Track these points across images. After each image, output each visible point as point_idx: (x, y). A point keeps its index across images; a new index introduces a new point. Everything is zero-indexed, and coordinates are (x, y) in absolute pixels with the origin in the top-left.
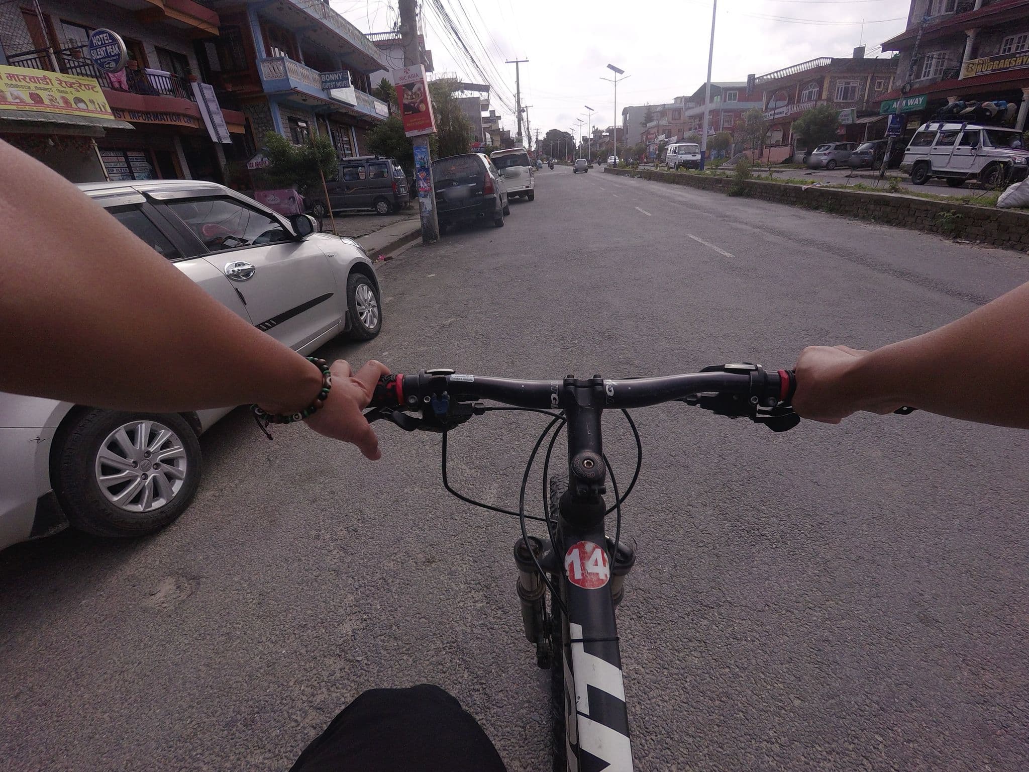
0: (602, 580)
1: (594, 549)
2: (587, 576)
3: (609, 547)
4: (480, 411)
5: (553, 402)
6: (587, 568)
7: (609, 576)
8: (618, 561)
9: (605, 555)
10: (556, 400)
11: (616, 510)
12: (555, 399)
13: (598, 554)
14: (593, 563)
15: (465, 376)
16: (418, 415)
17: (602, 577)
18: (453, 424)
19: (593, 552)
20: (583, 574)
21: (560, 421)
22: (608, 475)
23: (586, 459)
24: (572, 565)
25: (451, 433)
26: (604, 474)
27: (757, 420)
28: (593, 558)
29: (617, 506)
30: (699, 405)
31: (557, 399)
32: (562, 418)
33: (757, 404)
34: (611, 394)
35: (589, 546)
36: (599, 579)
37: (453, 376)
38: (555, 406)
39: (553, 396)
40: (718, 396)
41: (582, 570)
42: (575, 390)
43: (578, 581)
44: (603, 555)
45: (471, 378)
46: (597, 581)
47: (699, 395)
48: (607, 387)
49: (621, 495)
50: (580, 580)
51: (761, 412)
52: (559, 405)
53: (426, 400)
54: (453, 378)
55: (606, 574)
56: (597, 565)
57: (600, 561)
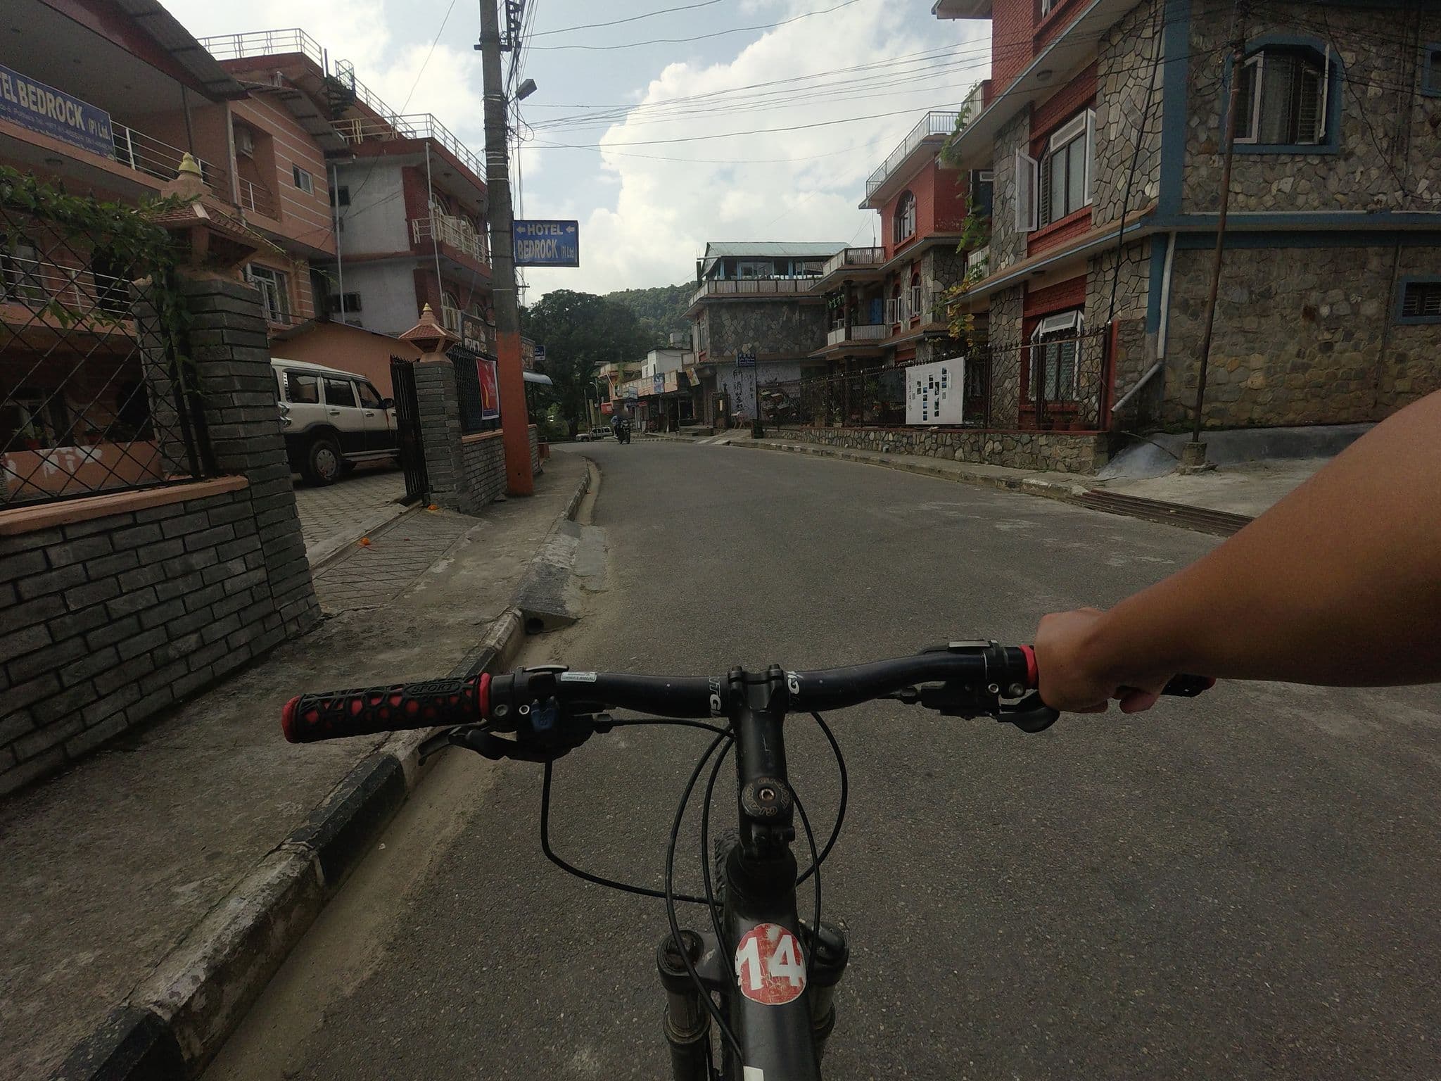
0: (795, 987)
1: (780, 936)
2: (770, 983)
3: (805, 937)
4: (605, 727)
5: (713, 706)
6: (770, 969)
7: (805, 981)
8: (821, 959)
9: (798, 945)
10: (717, 704)
12: (715, 702)
13: (787, 943)
14: (781, 960)
15: (583, 673)
16: (510, 736)
17: (794, 982)
18: (562, 750)
19: (779, 941)
20: (763, 981)
21: (727, 739)
22: (796, 810)
23: (763, 789)
24: (746, 966)
25: (556, 763)
26: (792, 811)
27: (1001, 719)
28: (780, 950)
29: (815, 869)
30: (919, 703)
31: (719, 702)
32: (730, 735)
33: (997, 694)
34: (796, 691)
35: (773, 931)
36: (789, 987)
37: (565, 674)
38: (717, 714)
39: (714, 697)
40: (945, 687)
41: (762, 974)
42: (745, 689)
43: (756, 993)
44: (795, 946)
45: (591, 676)
46: (786, 990)
47: (918, 687)
48: (790, 681)
49: (820, 850)
50: (759, 990)
51: (1005, 707)
52: (723, 713)
53: (523, 710)
54: (565, 676)
55: (800, 979)
56: (785, 962)
57: (791, 957)
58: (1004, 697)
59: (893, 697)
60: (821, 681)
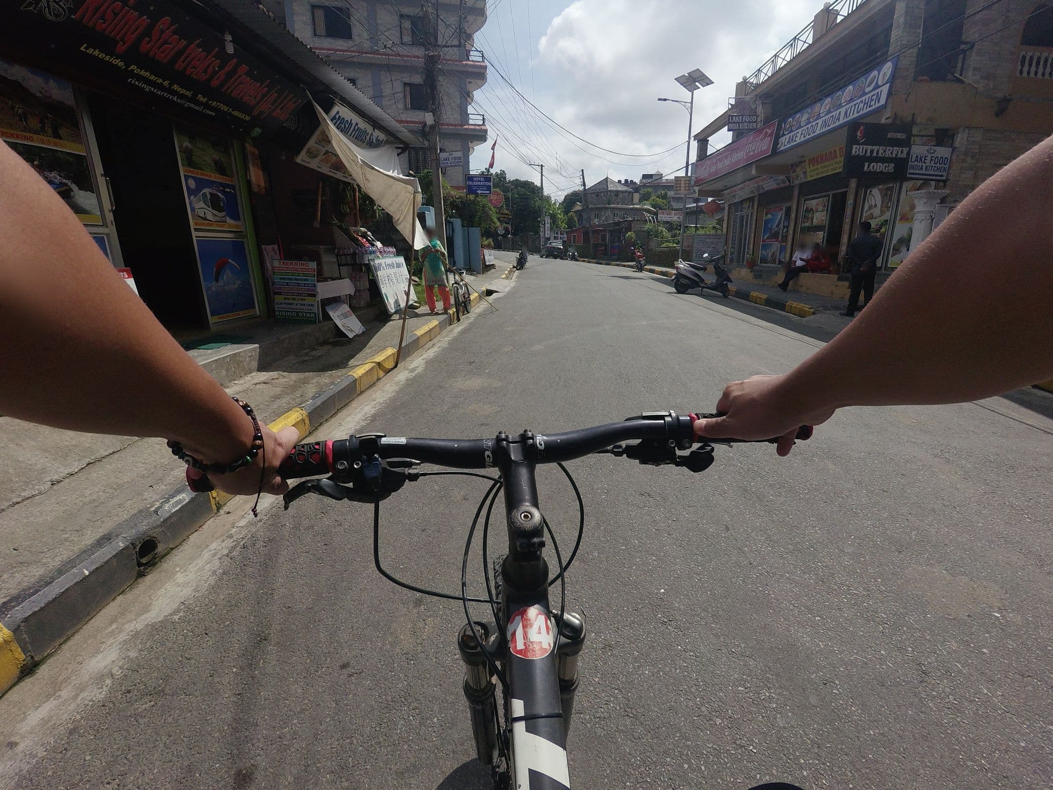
0: (545, 649)
1: (537, 615)
2: (529, 646)
3: (554, 618)
4: (414, 478)
5: (487, 459)
6: (529, 636)
7: (552, 645)
8: (565, 635)
9: (549, 624)
10: (490, 458)
11: (560, 579)
12: (488, 456)
13: (541, 620)
14: (536, 631)
15: (397, 438)
16: (348, 483)
17: (546, 646)
18: (384, 497)
19: (536, 619)
20: (525, 644)
22: (546, 530)
23: (524, 512)
24: (514, 635)
25: (382, 504)
27: (679, 465)
28: (536, 625)
29: (561, 576)
30: (625, 455)
31: (491, 456)
32: (500, 483)
33: (675, 447)
34: (543, 447)
35: (531, 612)
36: (541, 648)
37: (384, 439)
38: (490, 464)
39: (487, 453)
40: (641, 443)
41: (524, 639)
42: (507, 445)
43: (520, 652)
44: (546, 622)
45: (402, 440)
46: (539, 650)
47: (624, 444)
48: (538, 441)
49: (564, 564)
50: (522, 650)
51: (680, 457)
52: (494, 465)
53: (357, 464)
54: (384, 441)
55: (549, 644)
56: (540, 633)
57: (544, 630)
58: (679, 449)
59: (607, 451)
60: (559, 441)
